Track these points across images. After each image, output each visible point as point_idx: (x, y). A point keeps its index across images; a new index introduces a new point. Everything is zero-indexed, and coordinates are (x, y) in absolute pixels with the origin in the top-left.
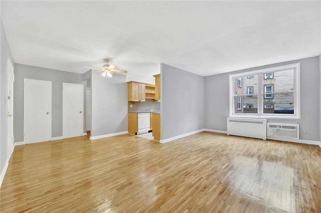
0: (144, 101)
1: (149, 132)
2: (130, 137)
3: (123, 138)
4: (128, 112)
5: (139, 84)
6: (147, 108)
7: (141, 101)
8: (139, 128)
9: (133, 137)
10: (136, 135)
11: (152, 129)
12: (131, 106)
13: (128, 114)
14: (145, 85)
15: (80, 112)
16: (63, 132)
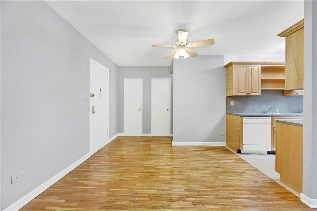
0: (259, 94)
1: (269, 153)
2: (227, 156)
3: (212, 154)
4: (227, 113)
5: (247, 66)
6: (265, 107)
7: (252, 94)
8: (245, 142)
9: (232, 156)
10: (239, 155)
11: (274, 149)
12: (232, 103)
13: (227, 116)
14: (260, 66)
15: (168, 110)
16: (152, 130)
